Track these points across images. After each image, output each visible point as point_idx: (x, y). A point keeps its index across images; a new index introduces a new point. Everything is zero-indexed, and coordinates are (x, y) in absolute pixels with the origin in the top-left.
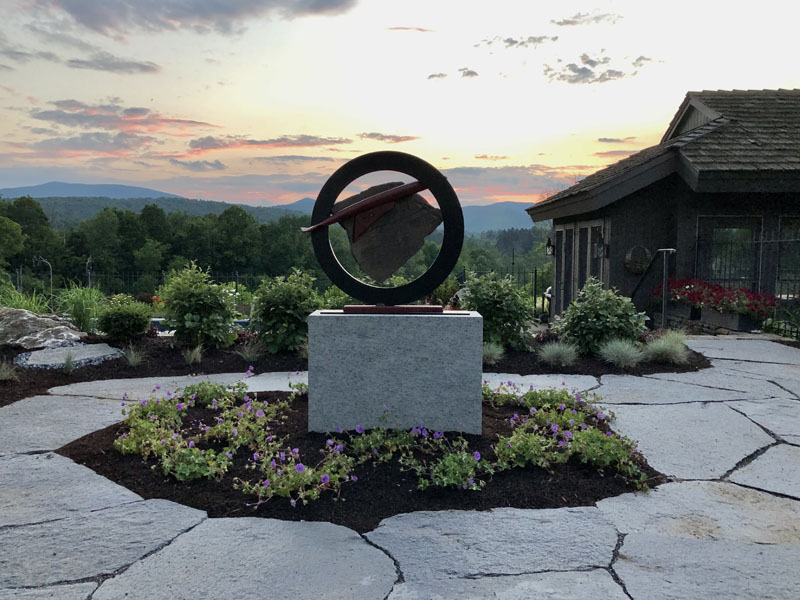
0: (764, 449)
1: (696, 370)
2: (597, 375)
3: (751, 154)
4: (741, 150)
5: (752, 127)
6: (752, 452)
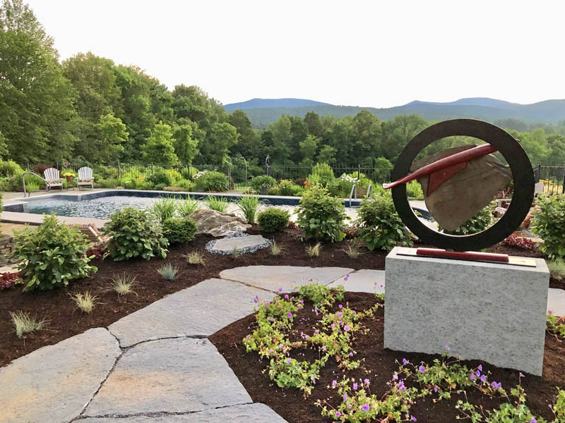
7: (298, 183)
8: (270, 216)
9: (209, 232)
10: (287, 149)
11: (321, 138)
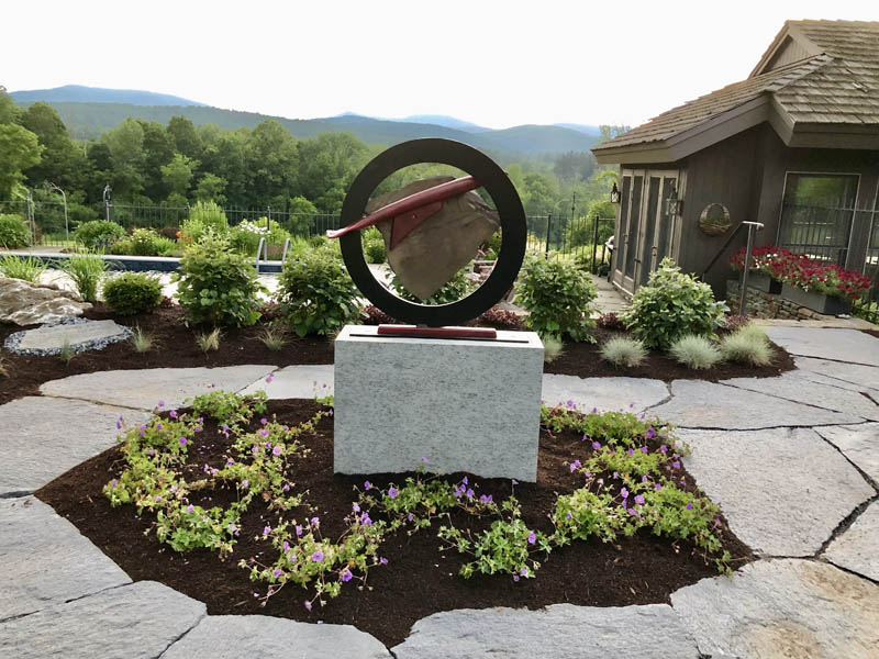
0: (864, 506)
1: (779, 375)
2: (667, 380)
3: (855, 102)
4: (844, 97)
5: (858, 68)
6: (850, 513)
7: (166, 235)
8: (128, 287)
9: (10, 318)
10: (139, 177)
11: (198, 162)
